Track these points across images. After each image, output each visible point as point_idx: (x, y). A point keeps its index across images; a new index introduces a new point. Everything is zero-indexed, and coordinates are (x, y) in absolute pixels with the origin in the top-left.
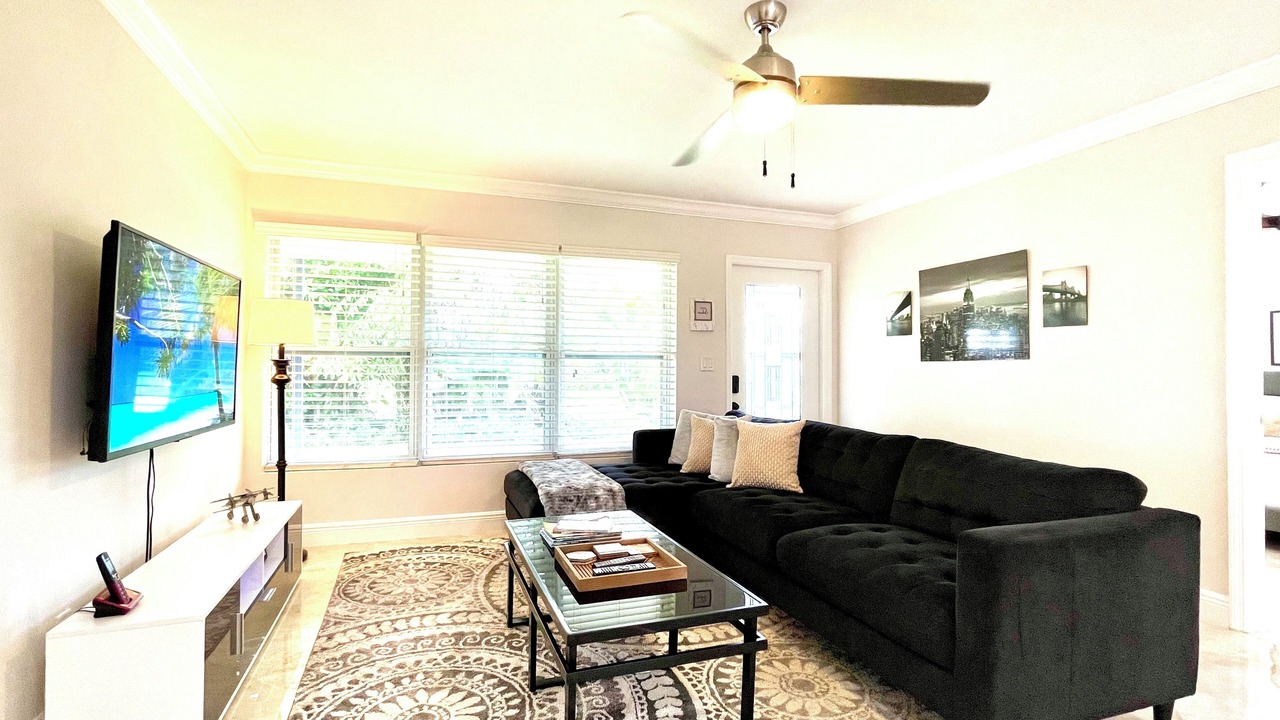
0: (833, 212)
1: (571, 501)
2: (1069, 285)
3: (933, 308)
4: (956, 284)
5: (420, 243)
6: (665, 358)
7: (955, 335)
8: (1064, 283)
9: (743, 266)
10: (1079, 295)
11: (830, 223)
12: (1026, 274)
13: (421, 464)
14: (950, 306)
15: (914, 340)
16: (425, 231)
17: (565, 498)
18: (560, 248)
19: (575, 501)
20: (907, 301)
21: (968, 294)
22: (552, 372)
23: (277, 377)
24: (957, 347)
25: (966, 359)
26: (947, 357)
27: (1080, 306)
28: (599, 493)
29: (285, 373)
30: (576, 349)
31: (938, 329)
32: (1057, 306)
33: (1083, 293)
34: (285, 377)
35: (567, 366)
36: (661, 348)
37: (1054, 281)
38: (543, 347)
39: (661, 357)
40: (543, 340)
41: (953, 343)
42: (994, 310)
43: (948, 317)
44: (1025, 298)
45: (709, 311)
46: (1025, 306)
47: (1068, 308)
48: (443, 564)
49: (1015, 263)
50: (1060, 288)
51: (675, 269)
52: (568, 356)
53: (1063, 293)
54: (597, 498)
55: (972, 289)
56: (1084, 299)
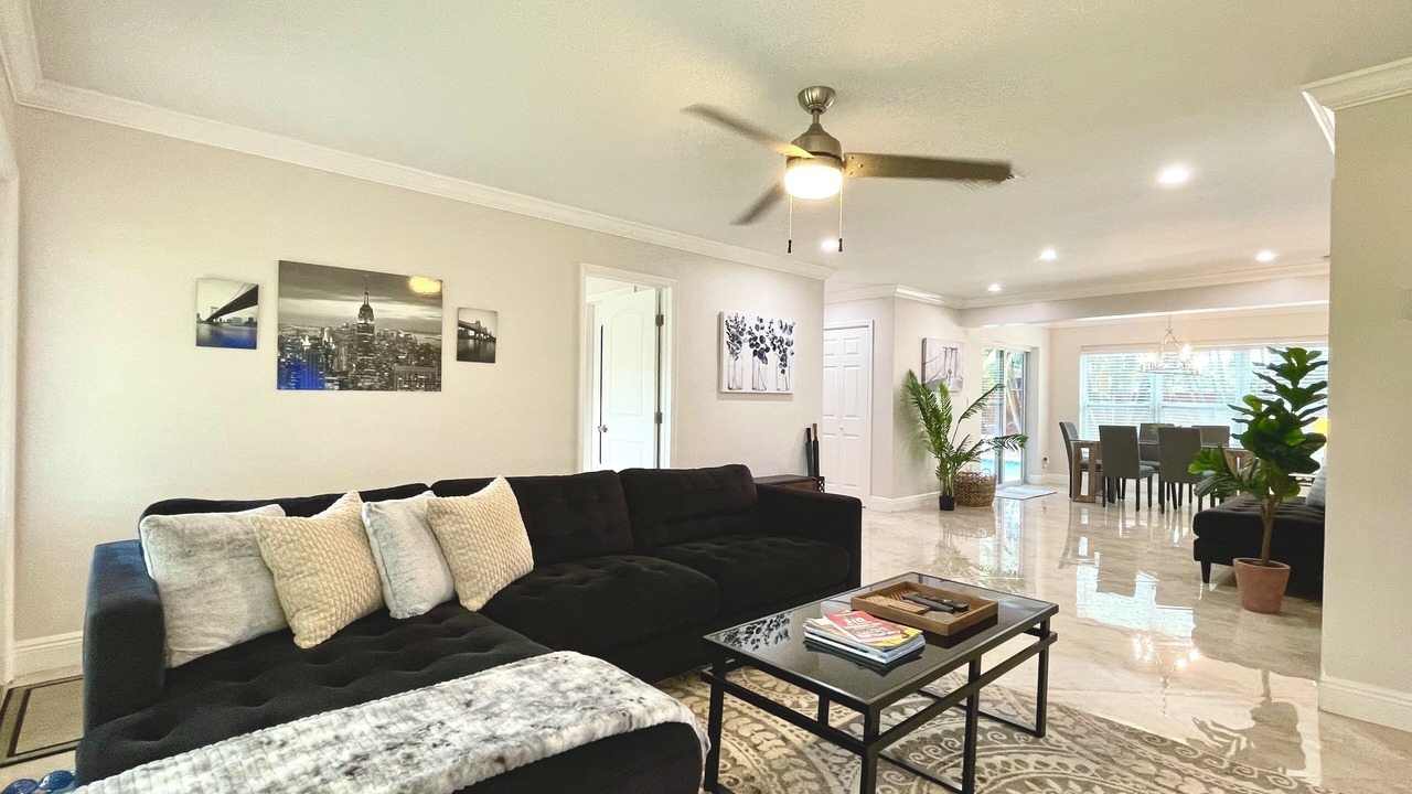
2: (483, 326)
7: (343, 358)
8: (478, 322)
10: (490, 335)
15: (264, 358)
20: (250, 298)
21: (366, 311)
24: (346, 373)
25: (361, 389)
26: (328, 385)
31: (314, 347)
33: (493, 335)
37: (469, 319)
41: (339, 367)
42: (402, 336)
43: (332, 333)
46: (437, 337)
50: (474, 327)
53: (476, 332)
55: (372, 305)
56: (493, 340)
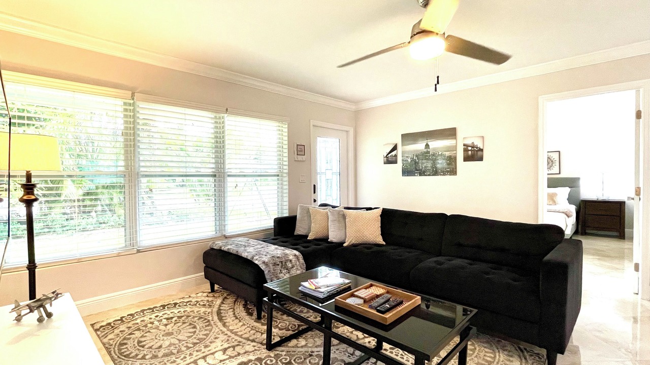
0: (356, 102)
1: (278, 265)
2: (475, 144)
3: (409, 152)
4: (421, 141)
5: (133, 99)
6: (280, 176)
7: (420, 164)
8: (473, 143)
9: (318, 126)
10: (480, 148)
11: (353, 107)
12: (456, 138)
13: (139, 251)
14: (417, 151)
15: (399, 166)
16: (138, 91)
17: (275, 263)
18: (227, 110)
19: (280, 265)
20: (395, 148)
21: (427, 146)
22: (220, 186)
23: (25, 198)
24: (421, 170)
25: (426, 175)
26: (416, 174)
27: (479, 153)
28: (291, 257)
29: (33, 194)
30: (234, 172)
31: (411, 161)
32: (470, 152)
33: (481, 148)
34: (33, 197)
35: (230, 182)
36: (276, 171)
37: (469, 142)
38: (214, 170)
39: (278, 175)
40: (213, 166)
41: (419, 168)
42: (440, 153)
43: (417, 156)
44: (454, 148)
45: (303, 150)
46: (455, 152)
47: (474, 154)
48: (180, 317)
49: (451, 133)
50: (471, 145)
51: (286, 126)
52: (229, 176)
53: (472, 147)
54: (291, 261)
55: (429, 143)
56: (482, 150)
